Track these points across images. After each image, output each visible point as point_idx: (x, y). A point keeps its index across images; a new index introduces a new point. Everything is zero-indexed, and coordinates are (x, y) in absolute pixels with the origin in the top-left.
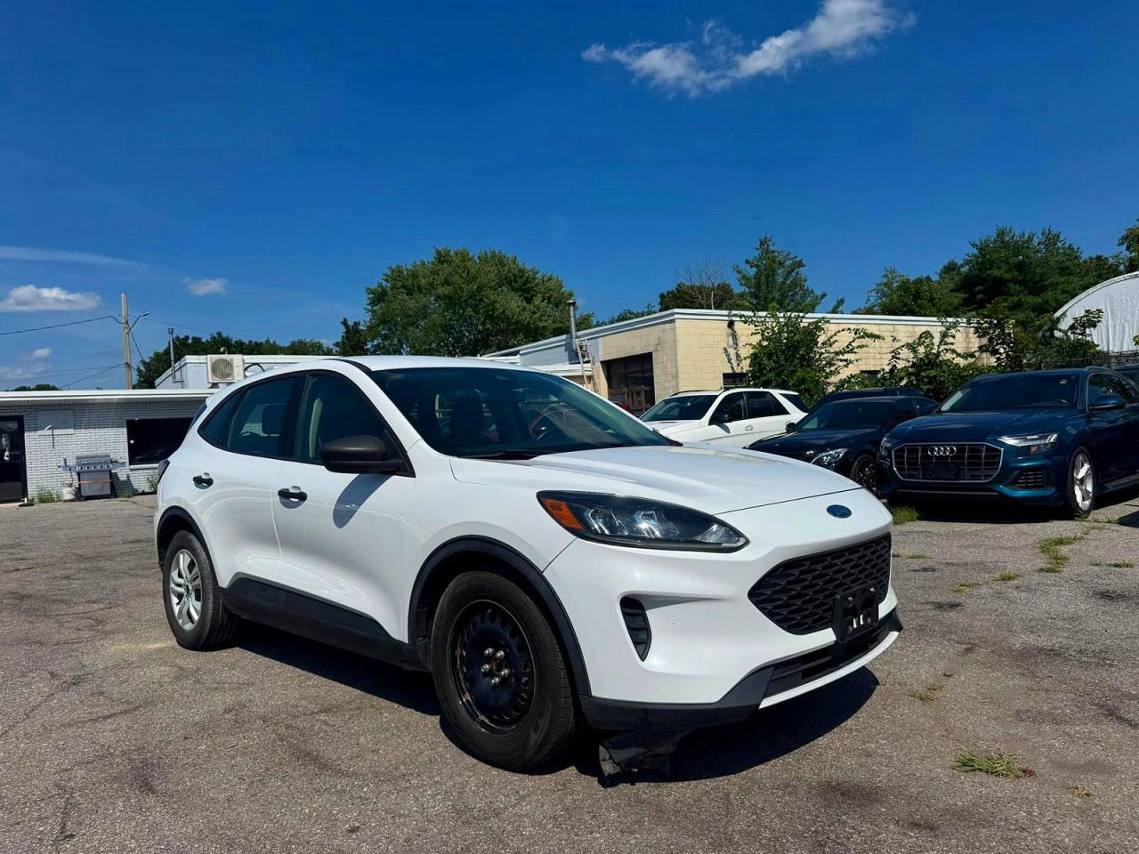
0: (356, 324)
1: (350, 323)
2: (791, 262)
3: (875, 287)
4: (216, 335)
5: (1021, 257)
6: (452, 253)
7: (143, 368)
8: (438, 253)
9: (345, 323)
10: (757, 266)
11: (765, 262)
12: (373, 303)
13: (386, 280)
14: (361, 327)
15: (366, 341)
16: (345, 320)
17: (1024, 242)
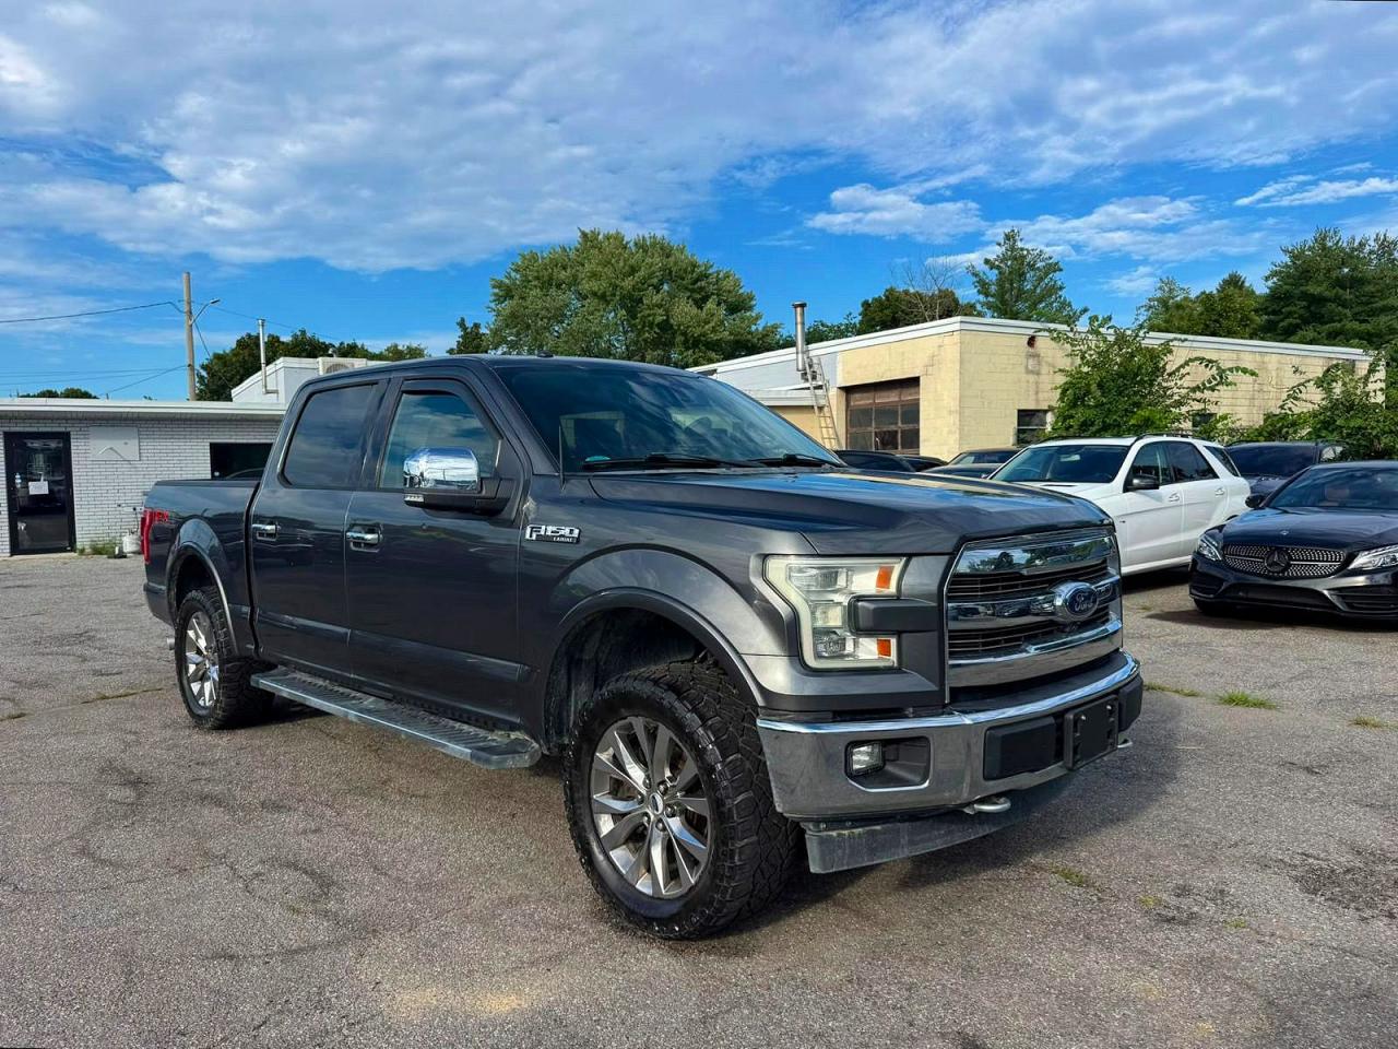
0: (477, 326)
1: (469, 325)
2: (1043, 264)
3: (1146, 302)
4: (299, 333)
5: (1346, 270)
6: (601, 237)
7: (204, 373)
8: (584, 235)
9: (462, 324)
10: (998, 267)
11: (1009, 263)
12: (499, 299)
13: (516, 271)
14: (483, 330)
15: (488, 349)
16: (463, 320)
17: (1353, 249)
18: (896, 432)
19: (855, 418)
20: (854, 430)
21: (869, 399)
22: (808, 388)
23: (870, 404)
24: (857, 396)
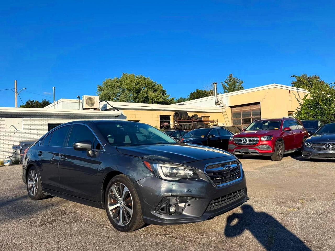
18: (251, 118)
19: (235, 115)
20: (234, 119)
21: (239, 109)
22: (220, 107)
23: (240, 111)
24: (235, 108)
